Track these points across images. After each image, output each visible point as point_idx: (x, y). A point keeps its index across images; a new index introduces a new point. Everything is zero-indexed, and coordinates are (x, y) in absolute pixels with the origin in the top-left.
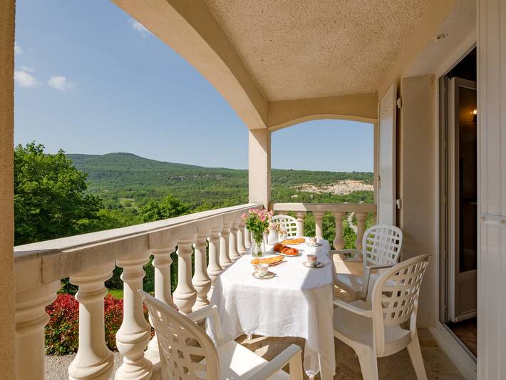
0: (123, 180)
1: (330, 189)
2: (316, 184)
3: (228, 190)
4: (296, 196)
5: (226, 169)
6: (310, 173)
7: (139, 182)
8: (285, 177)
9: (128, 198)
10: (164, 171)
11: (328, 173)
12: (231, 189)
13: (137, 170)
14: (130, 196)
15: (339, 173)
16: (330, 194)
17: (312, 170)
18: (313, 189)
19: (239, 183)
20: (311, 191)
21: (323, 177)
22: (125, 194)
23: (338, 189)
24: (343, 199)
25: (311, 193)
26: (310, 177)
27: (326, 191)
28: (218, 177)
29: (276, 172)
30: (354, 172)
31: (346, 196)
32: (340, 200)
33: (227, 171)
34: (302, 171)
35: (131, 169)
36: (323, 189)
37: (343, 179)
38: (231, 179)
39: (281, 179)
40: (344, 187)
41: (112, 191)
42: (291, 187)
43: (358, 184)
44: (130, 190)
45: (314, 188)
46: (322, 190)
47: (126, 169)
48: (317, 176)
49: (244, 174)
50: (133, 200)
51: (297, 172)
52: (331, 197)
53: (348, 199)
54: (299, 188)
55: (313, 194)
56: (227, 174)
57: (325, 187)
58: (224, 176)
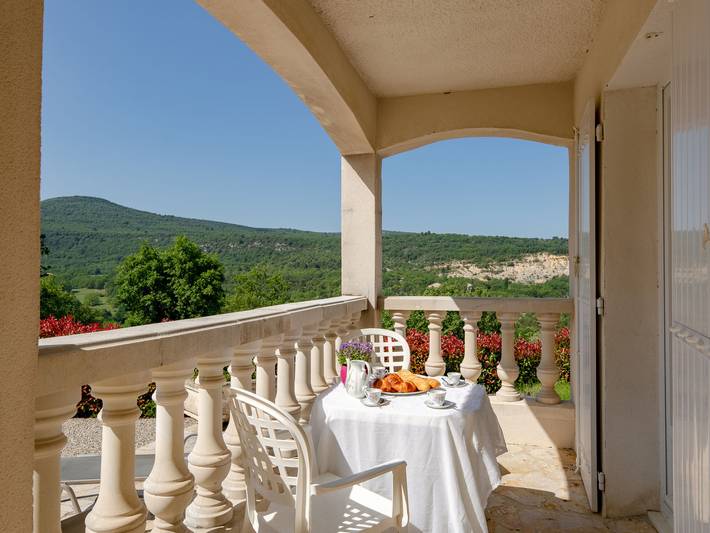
0: (83, 252)
1: (507, 272)
2: (478, 262)
3: (298, 273)
4: (437, 285)
5: (295, 231)
6: (466, 240)
7: (114, 256)
8: (415, 248)
9: (92, 287)
10: (167, 233)
11: (504, 239)
12: (305, 272)
13: (112, 232)
14: (96, 284)
15: (525, 240)
16: (507, 282)
17: (470, 235)
18: (472, 272)
19: (321, 260)
20: (467, 275)
21: (493, 248)
22: (86, 279)
23: (524, 271)
24: (534, 292)
25: (468, 280)
26: (466, 247)
27: (498, 277)
28: (279, 247)
29: (396, 237)
30: (555, 238)
31: (539, 286)
32: (526, 294)
33: (297, 236)
34: (449, 235)
35: (100, 231)
36: (492, 272)
37: (534, 251)
38: (305, 251)
39: (406, 252)
40: (534, 267)
41: (61, 275)
42: (428, 268)
43: (562, 262)
44: (98, 272)
45: (474, 269)
46: (490, 275)
47: (90, 231)
48: (480, 246)
49: (333, 242)
50: (103, 292)
51: (439, 238)
52: (509, 288)
53: (542, 291)
54: (443, 270)
55: (472, 281)
56: (296, 241)
57: (497, 268)
58: (291, 244)
